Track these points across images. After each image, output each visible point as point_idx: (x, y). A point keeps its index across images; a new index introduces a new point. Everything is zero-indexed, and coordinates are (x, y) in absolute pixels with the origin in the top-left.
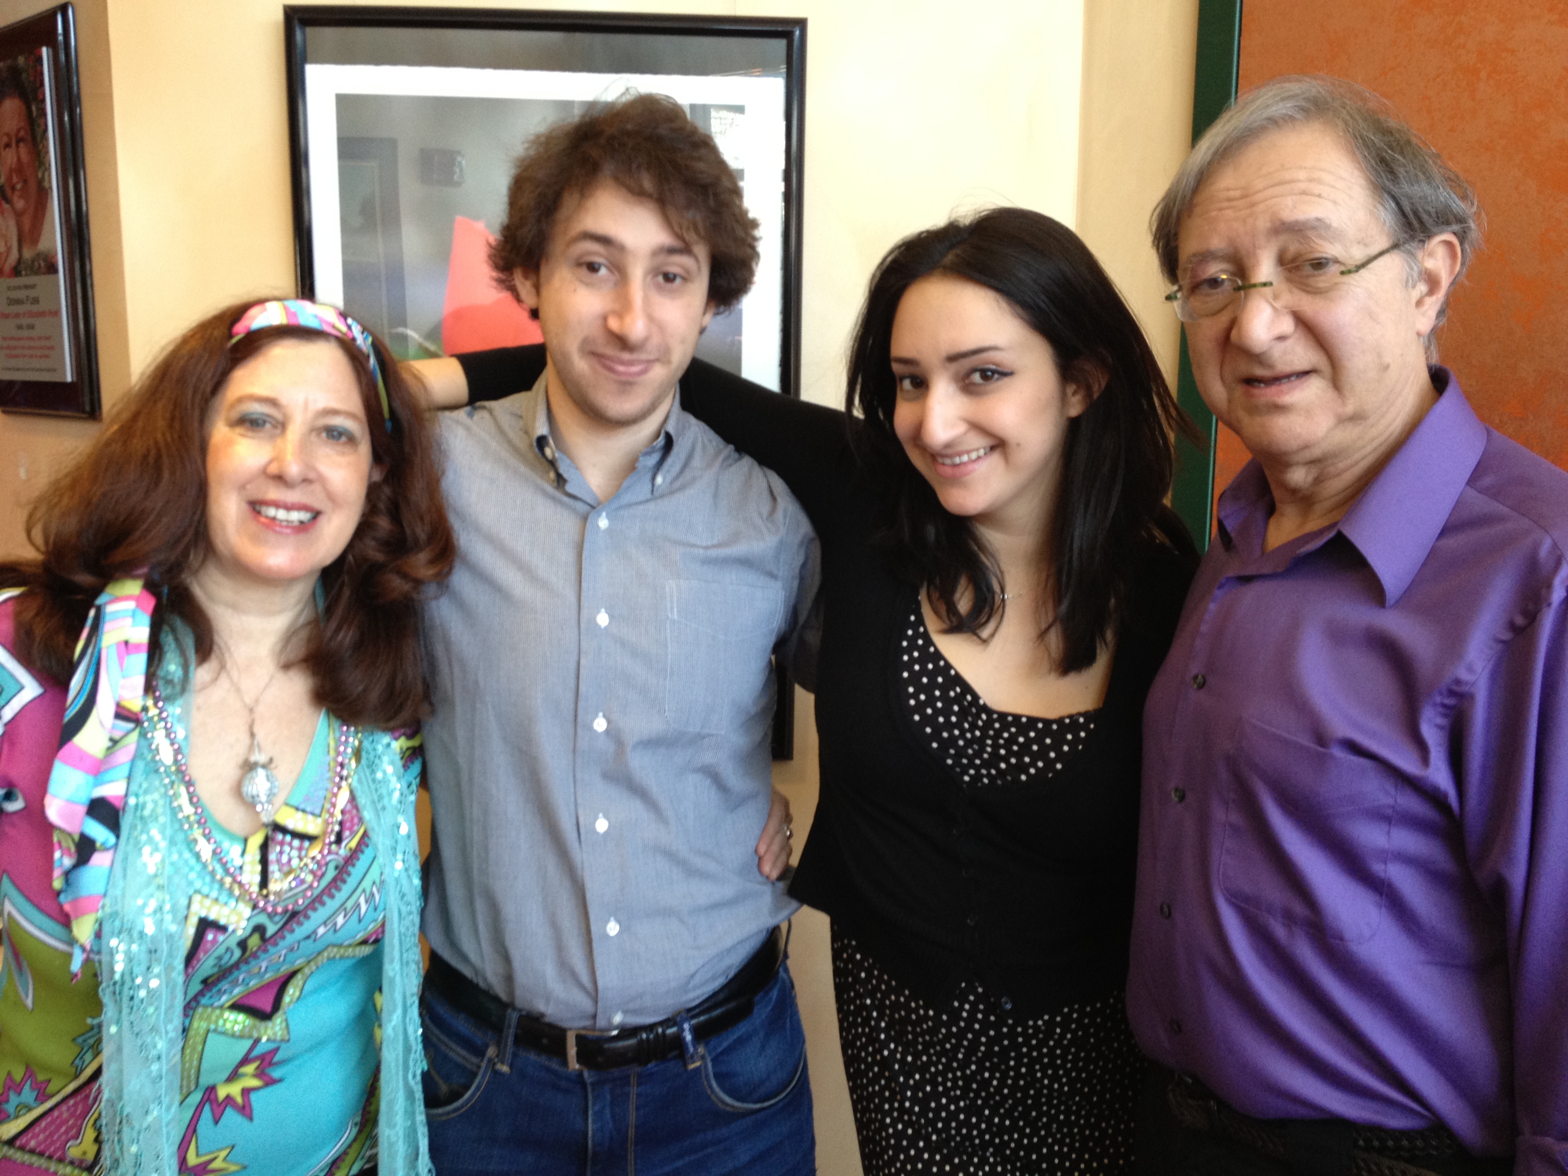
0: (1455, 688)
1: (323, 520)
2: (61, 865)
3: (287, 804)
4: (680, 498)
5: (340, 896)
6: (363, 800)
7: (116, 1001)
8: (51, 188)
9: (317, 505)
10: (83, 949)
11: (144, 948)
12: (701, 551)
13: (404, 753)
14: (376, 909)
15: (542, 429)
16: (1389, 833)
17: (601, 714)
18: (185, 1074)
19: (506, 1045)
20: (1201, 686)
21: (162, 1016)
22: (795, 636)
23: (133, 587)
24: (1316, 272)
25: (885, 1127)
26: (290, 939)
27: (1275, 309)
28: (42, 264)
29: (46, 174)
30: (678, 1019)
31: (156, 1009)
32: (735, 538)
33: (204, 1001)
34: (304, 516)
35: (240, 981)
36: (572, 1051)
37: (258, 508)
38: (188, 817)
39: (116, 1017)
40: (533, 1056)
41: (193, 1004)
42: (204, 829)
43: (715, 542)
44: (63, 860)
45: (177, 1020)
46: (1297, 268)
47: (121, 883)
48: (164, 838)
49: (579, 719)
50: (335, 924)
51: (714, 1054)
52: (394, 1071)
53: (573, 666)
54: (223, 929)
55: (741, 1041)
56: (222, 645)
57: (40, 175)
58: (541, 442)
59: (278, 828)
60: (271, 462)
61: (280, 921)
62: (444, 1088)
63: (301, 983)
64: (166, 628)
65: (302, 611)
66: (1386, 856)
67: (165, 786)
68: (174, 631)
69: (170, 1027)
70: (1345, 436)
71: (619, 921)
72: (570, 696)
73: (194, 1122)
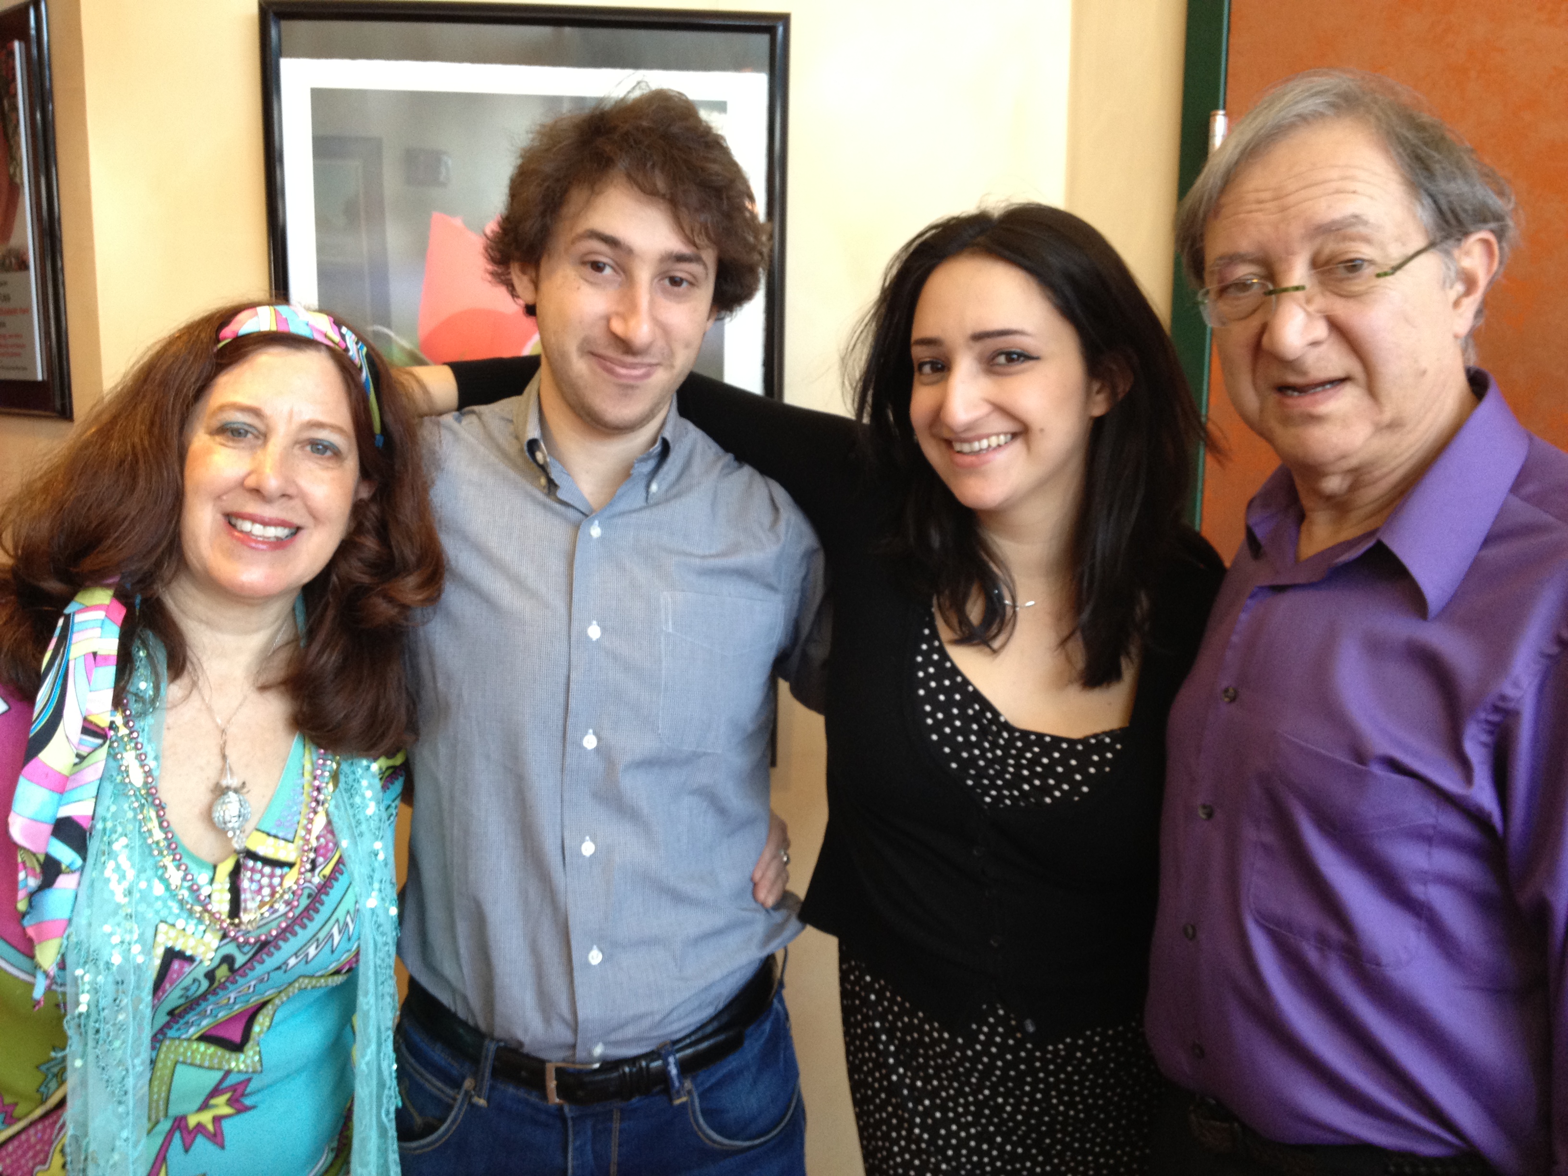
0: (1501, 704)
1: (303, 534)
2: (26, 886)
3: (258, 830)
4: (677, 506)
5: (312, 927)
6: (339, 824)
7: (81, 1034)
8: (22, 184)
9: (297, 520)
10: (46, 974)
11: (110, 979)
12: (698, 561)
13: (383, 773)
14: (349, 939)
15: (533, 432)
16: (1429, 853)
17: (591, 731)
18: (154, 1105)
19: (483, 1075)
20: (1233, 700)
21: (129, 1049)
22: (797, 651)
23: (103, 597)
24: (1351, 275)
25: (892, 1155)
26: (260, 970)
27: (1308, 314)
28: (13, 260)
29: (18, 170)
30: (663, 1052)
31: (123, 1043)
32: (734, 549)
33: (171, 1033)
34: (281, 532)
35: (209, 1012)
36: (552, 1084)
37: (233, 521)
38: (157, 843)
39: (80, 1049)
40: (511, 1090)
41: (160, 1037)
42: (174, 855)
43: (713, 552)
44: (28, 881)
45: (145, 1053)
46: (1330, 271)
47: (87, 912)
48: (133, 866)
49: (568, 736)
50: (307, 955)
51: (701, 1089)
52: (367, 1108)
53: (562, 680)
54: (191, 959)
55: (731, 1077)
56: (195, 660)
57: (12, 170)
58: (532, 445)
59: (251, 855)
60: (249, 474)
61: (250, 951)
62: (418, 1120)
63: (271, 1012)
64: (138, 642)
65: (279, 630)
66: (1425, 877)
67: (134, 809)
68: (145, 646)
69: (137, 1061)
70: (1380, 444)
71: (601, 950)
72: (560, 711)
73: (163, 1152)
